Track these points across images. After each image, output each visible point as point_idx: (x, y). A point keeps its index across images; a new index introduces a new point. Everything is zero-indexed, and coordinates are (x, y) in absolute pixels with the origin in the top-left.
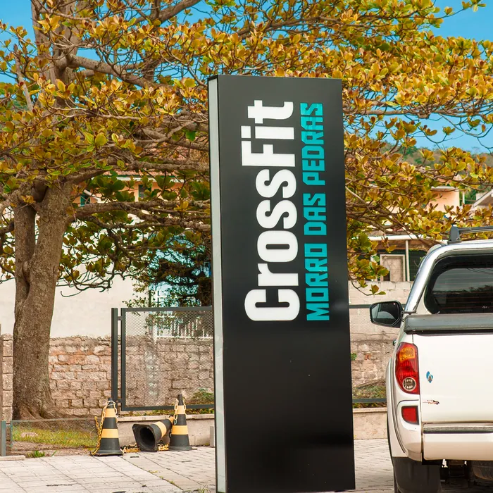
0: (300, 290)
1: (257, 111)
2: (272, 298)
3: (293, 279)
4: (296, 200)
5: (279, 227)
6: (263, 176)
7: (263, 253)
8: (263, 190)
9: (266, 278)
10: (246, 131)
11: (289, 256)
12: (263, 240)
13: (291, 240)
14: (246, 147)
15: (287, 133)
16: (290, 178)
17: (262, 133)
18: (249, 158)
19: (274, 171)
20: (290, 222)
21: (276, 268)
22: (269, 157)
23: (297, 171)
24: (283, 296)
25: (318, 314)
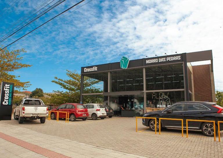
0: (8, 102)
1: (6, 85)
2: (5, 102)
3: (8, 101)
4: (9, 94)
5: (7, 96)
6: (6, 91)
7: (5, 98)
8: (6, 93)
9: (5, 100)
10: (5, 87)
11: (8, 99)
12: (5, 97)
13: (8, 97)
14: (5, 88)
15: (9, 87)
16: (8, 91)
17: (6, 87)
18: (5, 89)
19: (7, 91)
20: (8, 96)
21: (6, 100)
22: (7, 89)
23: (9, 91)
24: (7, 102)
25: (10, 104)
